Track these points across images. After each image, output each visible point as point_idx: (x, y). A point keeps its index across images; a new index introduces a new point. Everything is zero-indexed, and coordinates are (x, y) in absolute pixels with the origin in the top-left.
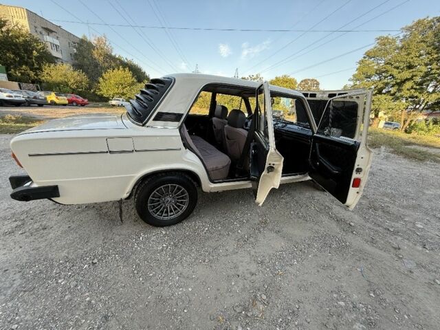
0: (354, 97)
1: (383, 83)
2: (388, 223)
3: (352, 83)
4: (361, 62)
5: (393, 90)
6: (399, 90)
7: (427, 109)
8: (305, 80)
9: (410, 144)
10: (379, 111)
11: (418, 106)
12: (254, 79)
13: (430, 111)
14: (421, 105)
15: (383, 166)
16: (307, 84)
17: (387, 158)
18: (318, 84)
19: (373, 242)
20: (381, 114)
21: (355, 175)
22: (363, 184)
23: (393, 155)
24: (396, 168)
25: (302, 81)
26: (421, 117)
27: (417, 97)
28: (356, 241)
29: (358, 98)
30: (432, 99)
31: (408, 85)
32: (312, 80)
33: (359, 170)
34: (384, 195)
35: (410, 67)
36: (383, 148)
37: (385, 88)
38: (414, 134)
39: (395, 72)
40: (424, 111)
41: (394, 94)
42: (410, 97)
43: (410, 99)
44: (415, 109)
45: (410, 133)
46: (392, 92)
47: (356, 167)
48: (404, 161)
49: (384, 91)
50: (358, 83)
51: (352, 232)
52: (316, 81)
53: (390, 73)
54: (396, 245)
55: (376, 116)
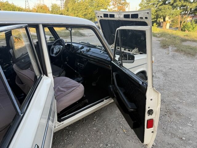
0: (144, 18)
6: (175, 2)
7: (191, 14)
9: (185, 40)
10: (165, 17)
11: (187, 12)
13: (193, 15)
17: (173, 56)
20: (167, 19)
21: (147, 117)
22: (156, 123)
23: (177, 54)
26: (189, 19)
27: (185, 6)
29: (146, 18)
30: (193, 6)
33: (151, 112)
36: (170, 48)
38: (187, 32)
40: (191, 15)
41: (172, 5)
42: (181, 6)
43: (182, 8)
44: (185, 14)
45: (184, 31)
46: (171, 3)
47: (147, 109)
48: (184, 58)
49: (167, 2)
55: (164, 20)
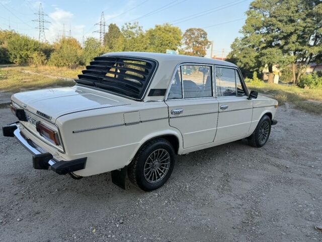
1: (272, 37)
2: (309, 163)
3: (243, 36)
4: (249, 13)
5: (281, 42)
6: (286, 43)
7: (312, 62)
8: (191, 30)
10: (272, 65)
11: (305, 59)
12: (132, 28)
13: (315, 64)
14: (307, 58)
15: (293, 122)
16: (194, 34)
17: (293, 114)
18: (205, 34)
19: (304, 175)
20: (274, 68)
23: (297, 111)
24: (302, 122)
25: (187, 31)
26: (309, 70)
27: (301, 50)
28: (295, 176)
30: (315, 51)
31: (294, 38)
32: (199, 30)
34: (301, 145)
35: (292, 21)
36: (287, 105)
37: (274, 41)
38: (307, 88)
39: (280, 25)
40: (311, 65)
41: (282, 47)
42: (296, 50)
43: (297, 53)
44: (303, 62)
45: (303, 87)
46: (280, 45)
48: (307, 115)
49: (273, 44)
50: (248, 35)
51: (290, 171)
52: (203, 31)
53: (276, 26)
54: (318, 173)
55: (271, 70)
